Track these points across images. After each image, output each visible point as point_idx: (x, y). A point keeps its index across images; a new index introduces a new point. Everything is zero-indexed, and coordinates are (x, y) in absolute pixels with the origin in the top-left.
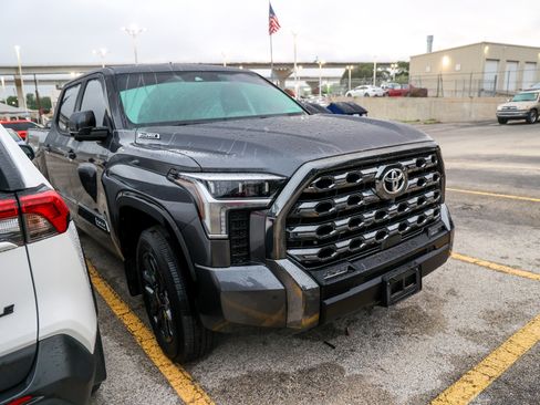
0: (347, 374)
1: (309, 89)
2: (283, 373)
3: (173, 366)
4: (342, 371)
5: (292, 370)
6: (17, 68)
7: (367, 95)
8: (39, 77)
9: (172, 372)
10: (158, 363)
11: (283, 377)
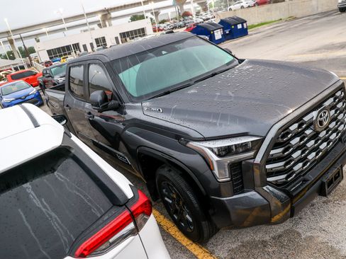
0: (303, 237)
1: (200, 8)
2: (263, 241)
3: (194, 245)
4: (299, 234)
5: (267, 238)
6: (8, 32)
7: (242, 7)
8: (23, 35)
9: (195, 249)
10: (184, 244)
11: (264, 244)
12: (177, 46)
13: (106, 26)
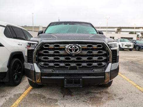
12: (75, 24)
13: (118, 33)
